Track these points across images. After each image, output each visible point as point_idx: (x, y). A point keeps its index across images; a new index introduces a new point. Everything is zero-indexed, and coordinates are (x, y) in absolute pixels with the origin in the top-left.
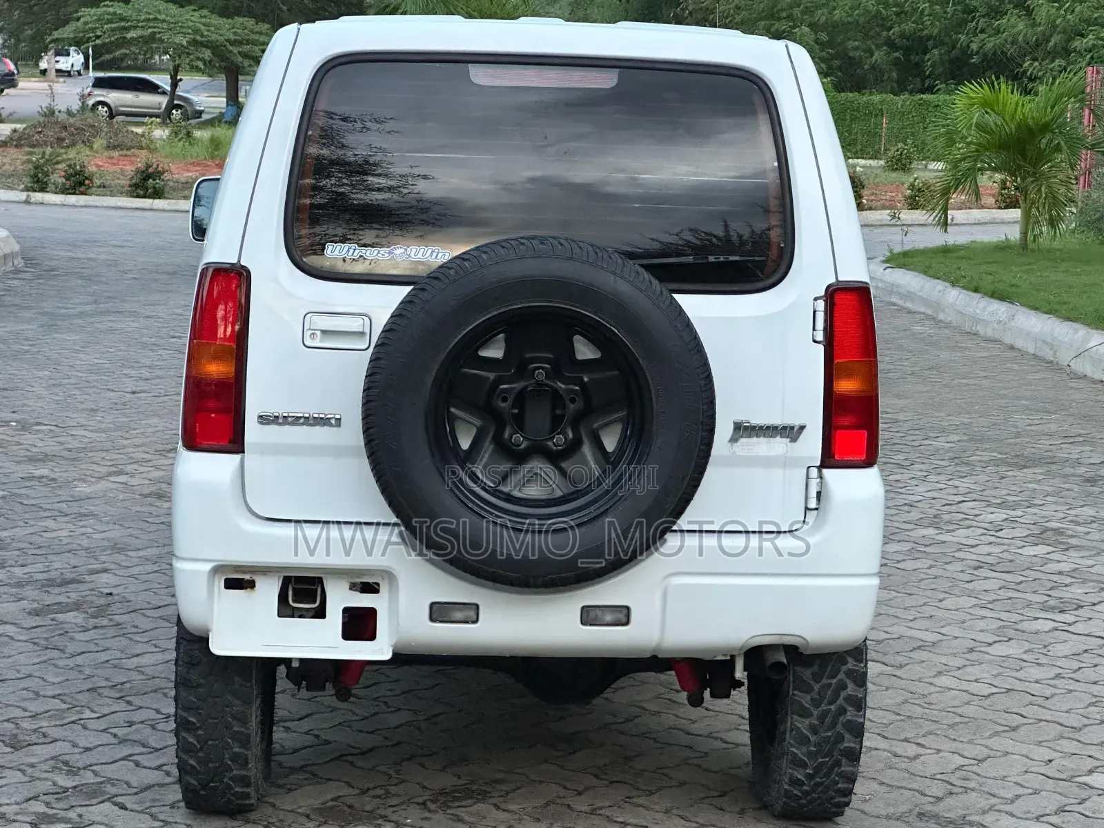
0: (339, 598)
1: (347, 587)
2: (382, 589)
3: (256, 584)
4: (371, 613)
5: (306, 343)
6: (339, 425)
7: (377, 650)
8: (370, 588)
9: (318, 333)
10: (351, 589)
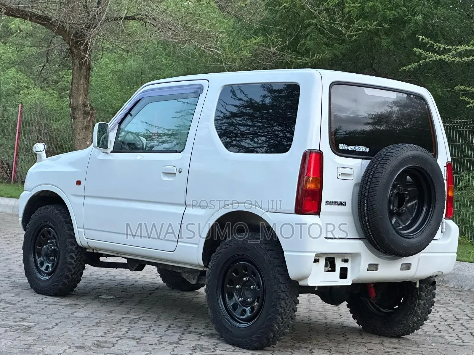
0: (339, 265)
1: (341, 260)
2: (350, 261)
3: (320, 261)
4: (346, 269)
5: (339, 178)
6: (345, 205)
7: (347, 282)
8: (346, 261)
9: (341, 174)
10: (342, 261)
